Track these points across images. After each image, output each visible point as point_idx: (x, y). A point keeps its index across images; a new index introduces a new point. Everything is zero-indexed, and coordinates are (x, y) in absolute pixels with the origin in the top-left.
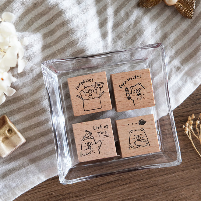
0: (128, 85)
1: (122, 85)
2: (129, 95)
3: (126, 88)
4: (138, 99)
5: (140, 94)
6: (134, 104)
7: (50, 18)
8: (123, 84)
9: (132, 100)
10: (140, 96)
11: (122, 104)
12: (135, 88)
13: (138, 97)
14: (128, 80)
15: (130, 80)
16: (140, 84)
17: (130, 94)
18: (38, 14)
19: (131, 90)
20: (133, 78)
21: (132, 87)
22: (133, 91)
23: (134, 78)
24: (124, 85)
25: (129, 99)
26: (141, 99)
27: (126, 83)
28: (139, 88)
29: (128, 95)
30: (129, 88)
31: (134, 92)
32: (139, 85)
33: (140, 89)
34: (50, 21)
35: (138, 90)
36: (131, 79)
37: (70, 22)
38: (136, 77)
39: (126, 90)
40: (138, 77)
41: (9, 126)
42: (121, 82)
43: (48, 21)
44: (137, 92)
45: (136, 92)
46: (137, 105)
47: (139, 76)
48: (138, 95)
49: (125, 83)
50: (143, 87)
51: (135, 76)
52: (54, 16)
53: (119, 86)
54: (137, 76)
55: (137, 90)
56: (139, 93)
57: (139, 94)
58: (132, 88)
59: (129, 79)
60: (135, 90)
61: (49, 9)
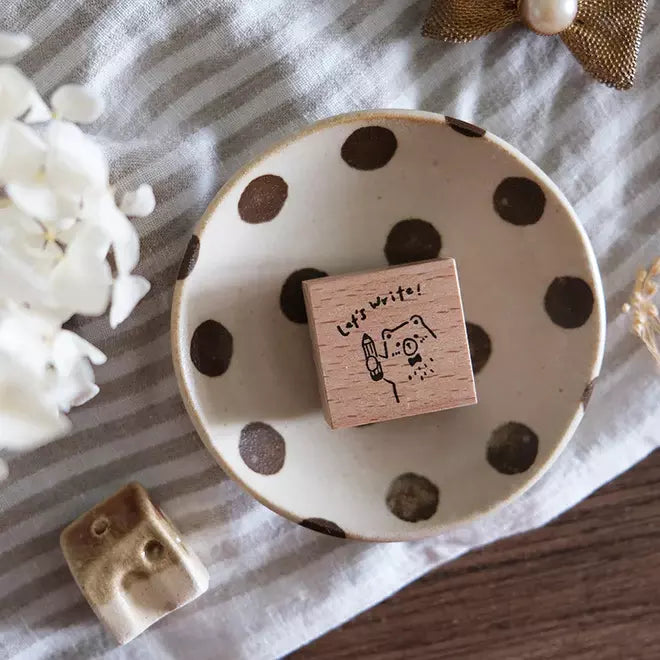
0: (373, 326)
1: (349, 325)
2: (378, 363)
3: (366, 336)
4: (410, 378)
5: (418, 358)
6: (397, 397)
7: (232, 85)
8: (354, 320)
9: (390, 382)
10: (418, 364)
11: (350, 398)
12: (399, 336)
13: (411, 370)
14: (374, 306)
15: (378, 304)
16: (417, 319)
17: (380, 359)
18: (188, 71)
19: (385, 343)
20: (390, 296)
21: (387, 333)
22: (392, 348)
23: (394, 299)
24: (357, 327)
25: (377, 376)
26: (422, 378)
27: (364, 318)
28: (416, 336)
29: (372, 364)
30: (376, 336)
31: (397, 349)
32: (416, 322)
33: (418, 340)
34: (233, 100)
35: (413, 344)
36: (385, 301)
37: (314, 105)
38: (404, 292)
39: (363, 344)
40: (409, 291)
41: (153, 531)
42: (344, 315)
43: (224, 97)
44: (409, 351)
45: (402, 352)
46: (409, 399)
47: (415, 291)
48: (412, 362)
49: (359, 316)
50: (431, 332)
51: (400, 291)
52: (250, 81)
53: (339, 327)
54: (405, 288)
55: (408, 345)
56: (414, 356)
57: (415, 360)
58: (389, 336)
59: (375, 301)
60: (398, 344)
61: (234, 51)
